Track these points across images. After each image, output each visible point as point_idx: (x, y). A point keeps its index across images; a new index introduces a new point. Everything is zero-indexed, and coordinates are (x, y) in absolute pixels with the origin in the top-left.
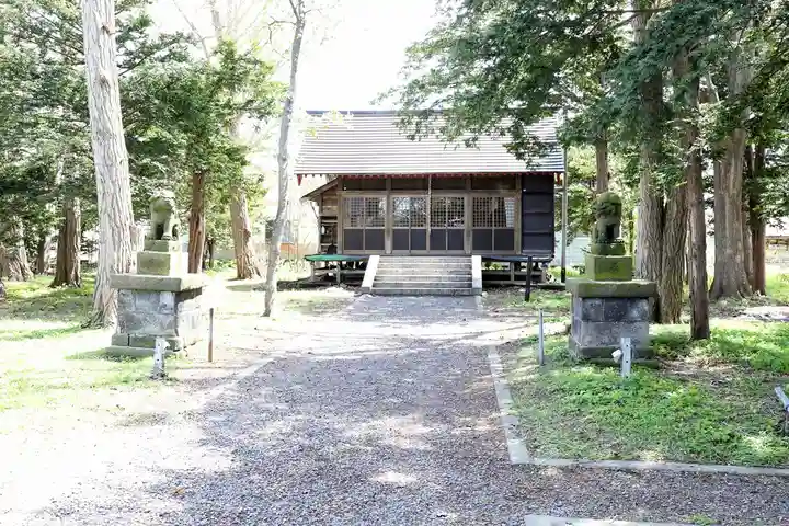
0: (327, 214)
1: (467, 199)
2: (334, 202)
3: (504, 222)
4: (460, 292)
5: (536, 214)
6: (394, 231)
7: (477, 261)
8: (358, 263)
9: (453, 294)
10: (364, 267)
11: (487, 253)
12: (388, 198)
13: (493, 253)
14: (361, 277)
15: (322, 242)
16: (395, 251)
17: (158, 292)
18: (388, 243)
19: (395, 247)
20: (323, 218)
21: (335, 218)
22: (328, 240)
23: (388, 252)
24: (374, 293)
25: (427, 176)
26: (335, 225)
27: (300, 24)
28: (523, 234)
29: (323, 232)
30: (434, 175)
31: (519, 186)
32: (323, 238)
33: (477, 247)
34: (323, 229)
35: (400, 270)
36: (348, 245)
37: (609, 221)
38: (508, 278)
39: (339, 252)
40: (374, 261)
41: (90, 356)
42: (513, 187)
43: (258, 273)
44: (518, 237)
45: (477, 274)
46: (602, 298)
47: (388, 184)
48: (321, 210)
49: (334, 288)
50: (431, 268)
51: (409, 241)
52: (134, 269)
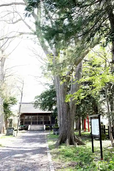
0: (21, 119)
1: (43, 117)
2: (23, 117)
3: (49, 120)
4: (42, 130)
5: (53, 119)
6: (32, 121)
7: (45, 126)
9: (41, 131)
10: (28, 127)
11: (46, 125)
13: (47, 125)
14: (28, 129)
17: (11, 129)
18: (31, 123)
19: (32, 124)
21: (23, 119)
22: (22, 123)
24: (30, 131)
25: (37, 113)
26: (23, 121)
27: (22, 95)
28: (52, 122)
30: (38, 113)
33: (45, 124)
34: (21, 121)
35: (34, 127)
36: (25, 124)
37: (56, 121)
38: (49, 128)
40: (29, 126)
41: (4, 136)
42: (50, 115)
45: (45, 128)
46: (56, 129)
47: (31, 114)
49: (23, 130)
50: (38, 127)
51: (34, 123)
52: (8, 126)
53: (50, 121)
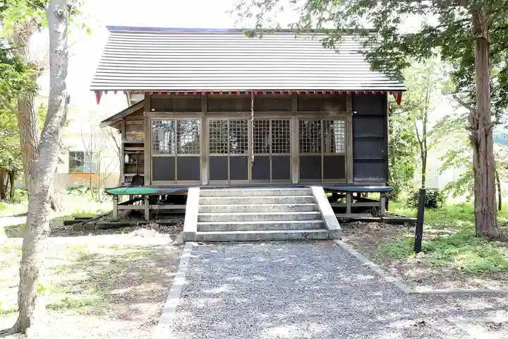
0: (130, 140)
1: (293, 122)
2: (140, 128)
3: (334, 148)
5: (370, 139)
6: (211, 158)
7: (318, 192)
8: (163, 197)
11: (317, 182)
12: (204, 121)
15: (125, 172)
16: (213, 182)
18: (205, 173)
19: (212, 176)
20: (126, 145)
21: (142, 145)
22: (133, 169)
23: (205, 183)
24: (201, 240)
25: (249, 93)
26: (142, 153)
28: (355, 161)
29: (127, 160)
30: (257, 93)
31: (349, 108)
32: (126, 168)
34: (127, 157)
36: (157, 175)
39: (147, 183)
40: (194, 194)
42: (343, 109)
43: (53, 208)
44: (349, 165)
47: (204, 104)
48: (124, 137)
51: (228, 170)
53: (341, 158)
